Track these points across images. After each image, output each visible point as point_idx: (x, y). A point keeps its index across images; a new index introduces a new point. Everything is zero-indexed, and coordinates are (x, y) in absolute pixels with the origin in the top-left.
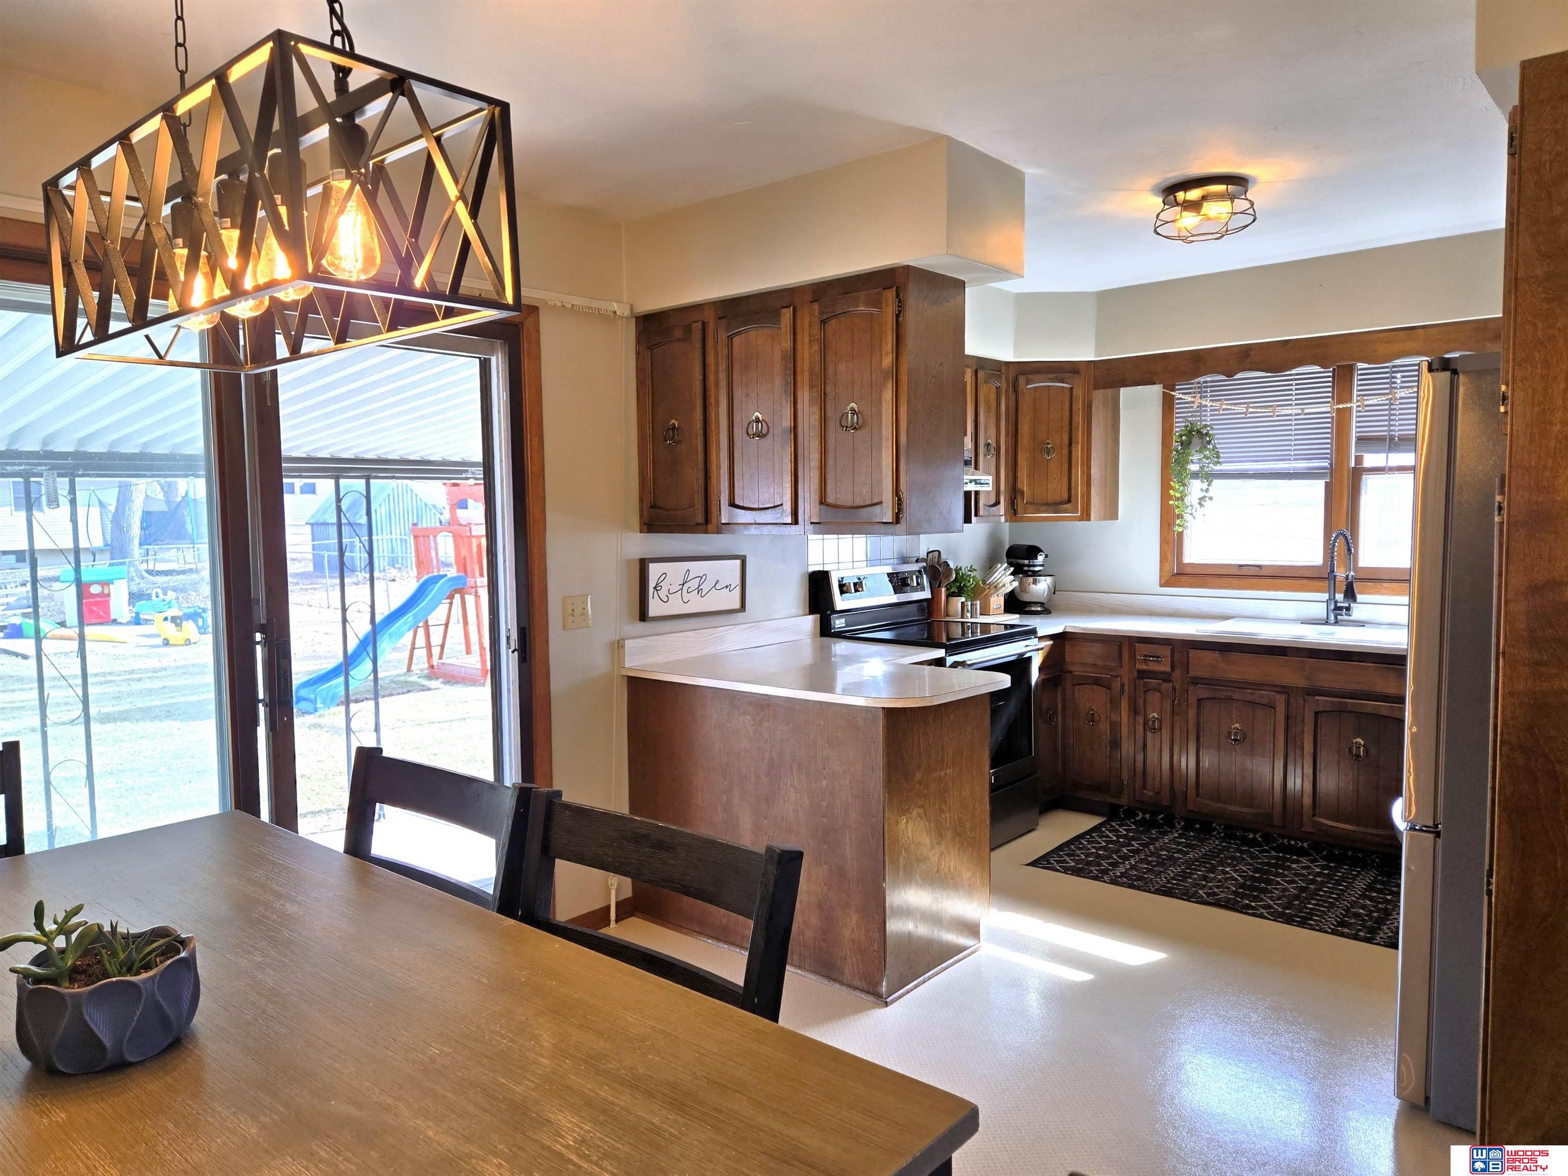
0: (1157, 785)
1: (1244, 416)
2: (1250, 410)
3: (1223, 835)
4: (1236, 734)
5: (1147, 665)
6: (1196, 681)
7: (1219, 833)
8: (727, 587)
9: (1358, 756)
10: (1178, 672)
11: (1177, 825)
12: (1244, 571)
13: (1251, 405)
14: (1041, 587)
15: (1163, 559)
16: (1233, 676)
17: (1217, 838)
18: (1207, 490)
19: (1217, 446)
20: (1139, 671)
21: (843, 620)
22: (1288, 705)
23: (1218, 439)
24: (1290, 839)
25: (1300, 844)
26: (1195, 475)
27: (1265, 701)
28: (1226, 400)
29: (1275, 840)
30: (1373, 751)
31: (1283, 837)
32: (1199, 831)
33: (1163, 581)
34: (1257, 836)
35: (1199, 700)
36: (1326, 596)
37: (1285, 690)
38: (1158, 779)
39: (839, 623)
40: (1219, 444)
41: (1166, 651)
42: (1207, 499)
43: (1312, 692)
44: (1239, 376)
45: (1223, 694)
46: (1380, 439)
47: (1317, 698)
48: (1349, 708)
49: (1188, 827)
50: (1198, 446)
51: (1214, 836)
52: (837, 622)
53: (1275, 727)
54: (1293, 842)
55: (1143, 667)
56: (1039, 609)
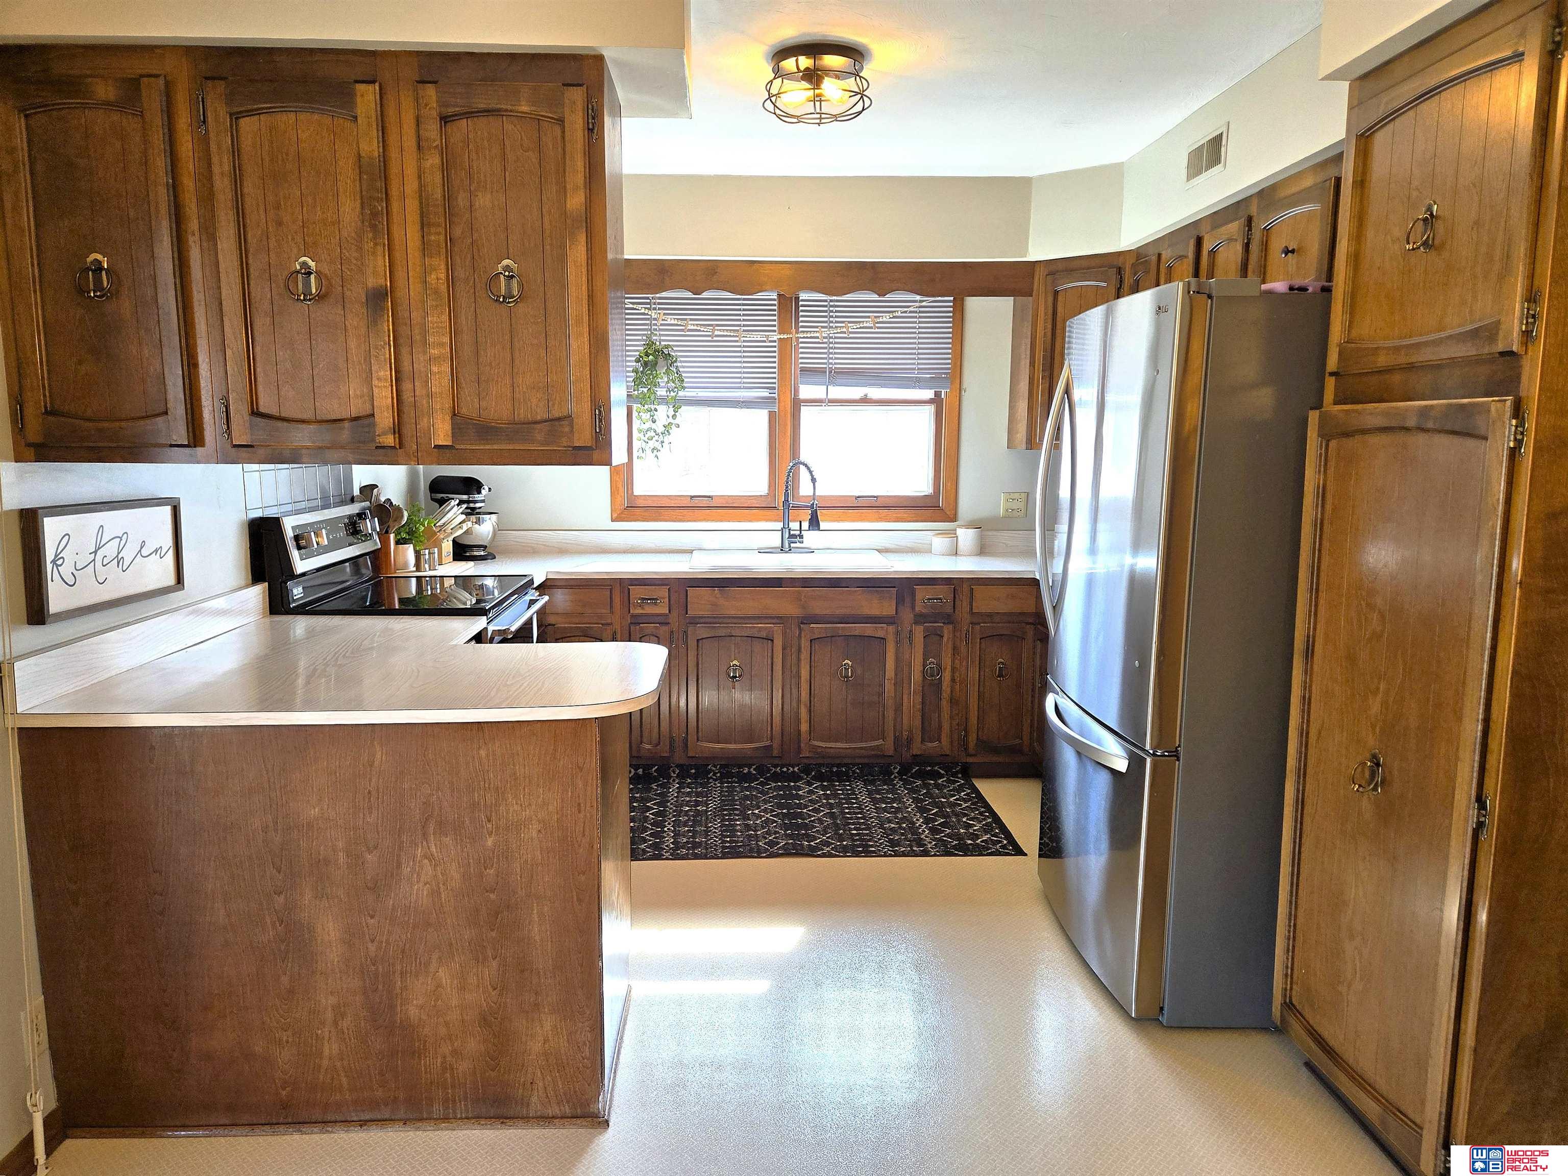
0: (655, 735)
1: (710, 339)
2: (717, 333)
3: (719, 775)
4: (735, 671)
5: (643, 609)
6: (694, 621)
7: (715, 774)
8: (156, 551)
9: (847, 677)
10: (675, 614)
11: (672, 774)
12: (695, 502)
13: (716, 328)
14: (485, 529)
15: (614, 491)
16: (732, 612)
17: (715, 780)
18: (674, 417)
19: (681, 370)
20: (633, 616)
21: (300, 589)
22: (784, 634)
23: (681, 362)
24: (782, 766)
25: (791, 769)
26: (663, 401)
27: (764, 634)
28: (691, 320)
29: (769, 770)
30: (859, 672)
31: (776, 766)
32: (695, 777)
33: (615, 516)
34: (752, 770)
35: (698, 640)
36: (780, 525)
37: (780, 619)
38: (656, 730)
39: (297, 592)
40: (684, 367)
41: (663, 592)
42: (673, 427)
43: (808, 619)
44: (705, 295)
45: (722, 632)
46: (822, 371)
47: (812, 625)
48: (840, 632)
49: (682, 776)
50: (663, 367)
51: (711, 778)
52: (295, 591)
53: (772, 659)
54: (785, 769)
55: (639, 611)
56: (482, 553)
